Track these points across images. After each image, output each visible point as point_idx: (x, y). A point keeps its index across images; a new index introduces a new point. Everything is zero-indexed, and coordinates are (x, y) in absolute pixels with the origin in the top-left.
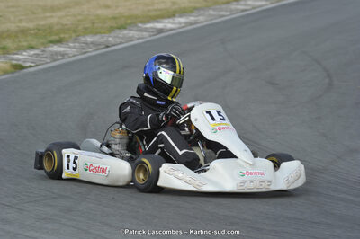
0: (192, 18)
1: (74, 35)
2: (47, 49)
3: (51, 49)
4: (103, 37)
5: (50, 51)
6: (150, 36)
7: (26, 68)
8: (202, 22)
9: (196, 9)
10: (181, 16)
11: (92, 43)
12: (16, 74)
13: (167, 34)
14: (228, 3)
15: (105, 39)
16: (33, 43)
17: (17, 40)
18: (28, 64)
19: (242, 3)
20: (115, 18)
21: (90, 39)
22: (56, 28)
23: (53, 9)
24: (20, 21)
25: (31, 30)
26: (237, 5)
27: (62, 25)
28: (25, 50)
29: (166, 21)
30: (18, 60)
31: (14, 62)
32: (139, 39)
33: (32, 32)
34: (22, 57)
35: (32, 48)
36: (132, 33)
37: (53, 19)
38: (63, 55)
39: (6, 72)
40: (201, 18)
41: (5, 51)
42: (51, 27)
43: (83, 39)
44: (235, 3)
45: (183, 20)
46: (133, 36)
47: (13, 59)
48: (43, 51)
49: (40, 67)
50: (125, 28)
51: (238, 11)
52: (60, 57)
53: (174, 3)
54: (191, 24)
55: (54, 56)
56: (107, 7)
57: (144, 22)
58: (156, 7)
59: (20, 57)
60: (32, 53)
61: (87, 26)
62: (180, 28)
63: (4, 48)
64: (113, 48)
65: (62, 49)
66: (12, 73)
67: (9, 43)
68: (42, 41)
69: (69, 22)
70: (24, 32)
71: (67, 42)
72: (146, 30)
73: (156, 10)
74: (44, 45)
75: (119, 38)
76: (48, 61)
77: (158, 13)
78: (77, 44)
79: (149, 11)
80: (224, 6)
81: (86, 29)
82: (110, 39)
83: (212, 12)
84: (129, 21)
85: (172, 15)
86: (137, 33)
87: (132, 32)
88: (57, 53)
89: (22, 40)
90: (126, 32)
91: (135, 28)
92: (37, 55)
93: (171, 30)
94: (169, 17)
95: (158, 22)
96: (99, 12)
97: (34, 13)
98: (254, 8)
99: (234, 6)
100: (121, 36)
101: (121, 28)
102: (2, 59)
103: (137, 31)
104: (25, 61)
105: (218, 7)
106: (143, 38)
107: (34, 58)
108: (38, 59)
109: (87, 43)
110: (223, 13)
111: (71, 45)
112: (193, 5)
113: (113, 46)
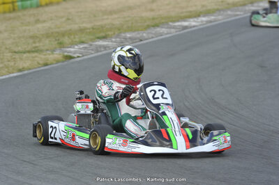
0: (213, 17)
1: (116, 33)
2: (94, 43)
3: (97, 43)
4: (139, 34)
5: (96, 45)
6: (176, 32)
7: (74, 58)
8: (220, 20)
9: (218, 10)
10: (204, 16)
11: (130, 38)
12: (66, 63)
13: (190, 30)
14: (244, 5)
15: (141, 35)
16: (84, 39)
18: (75, 56)
19: (256, 4)
21: (128, 35)
24: (83, 22)
26: (253, 6)
28: (76, 45)
29: (192, 20)
30: (70, 52)
31: (66, 54)
32: (167, 34)
34: (72, 50)
35: (83, 42)
38: (106, 47)
39: (58, 62)
40: (220, 17)
41: (61, 45)
43: (124, 35)
44: (250, 5)
45: (204, 19)
47: (66, 52)
48: (91, 45)
49: (86, 57)
50: (158, 26)
52: (102, 49)
54: (211, 22)
55: (98, 49)
57: (174, 21)
60: (82, 46)
62: (201, 25)
63: (60, 43)
65: (106, 43)
66: (63, 62)
68: (92, 37)
71: (111, 37)
72: (174, 27)
74: (92, 40)
75: (152, 34)
76: (93, 52)
78: (118, 39)
80: (240, 8)
82: (144, 35)
83: (229, 12)
84: (163, 21)
85: (198, 15)
86: (167, 30)
87: (164, 29)
88: (100, 46)
90: (158, 29)
91: (166, 26)
92: (86, 48)
93: (194, 26)
94: (195, 17)
95: (185, 21)
97: (94, 16)
99: (248, 8)
100: (154, 32)
101: (156, 26)
102: (57, 52)
103: (167, 28)
104: (75, 53)
105: (236, 8)
106: (170, 33)
107: (82, 50)
108: (86, 51)
109: (125, 39)
110: (238, 13)
111: (114, 40)
112: (216, 7)
113: (146, 40)
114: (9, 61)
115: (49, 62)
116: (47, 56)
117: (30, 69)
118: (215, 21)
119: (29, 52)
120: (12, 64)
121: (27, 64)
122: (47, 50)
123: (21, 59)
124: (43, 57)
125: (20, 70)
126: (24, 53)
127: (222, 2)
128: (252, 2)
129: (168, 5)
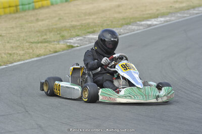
0: (168, 18)
2: (87, 36)
3: (89, 36)
4: (117, 30)
5: (88, 38)
6: (144, 28)
7: (75, 47)
8: (173, 20)
9: (170, 13)
10: (161, 17)
12: (70, 51)
13: (153, 27)
14: (188, 9)
15: (119, 30)
16: (79, 33)
17: (70, 32)
18: (76, 45)
19: (197, 9)
20: (124, 19)
22: (91, 24)
23: (90, 14)
24: (72, 21)
25: (76, 26)
26: (194, 10)
27: (95, 23)
28: (74, 38)
29: (153, 20)
30: (70, 43)
31: (68, 44)
32: (137, 30)
33: (79, 27)
34: (73, 41)
35: (78, 36)
36: (134, 27)
37: (90, 20)
39: (64, 50)
40: (173, 18)
41: (63, 38)
42: (88, 24)
44: (192, 9)
45: (162, 19)
46: (135, 29)
47: (68, 42)
48: (84, 38)
49: (83, 47)
50: (130, 24)
51: (194, 14)
52: (93, 41)
53: (157, 10)
54: (167, 21)
55: (90, 40)
56: (120, 13)
57: (140, 21)
58: (147, 12)
59: (72, 41)
60: (78, 39)
61: (108, 23)
62: (160, 24)
63: (63, 36)
64: (123, 36)
65: (95, 36)
66: (67, 50)
67: (65, 34)
68: (83, 32)
69: (99, 22)
70: (73, 27)
71: (98, 32)
72: (141, 25)
73: (147, 14)
74: (85, 34)
75: (127, 30)
76: (87, 43)
77: (149, 15)
79: (143, 14)
80: (186, 11)
82: (122, 30)
83: (179, 15)
84: (132, 20)
85: (156, 16)
89: (73, 32)
90: (130, 27)
91: (136, 24)
92: (81, 40)
93: (156, 25)
94: (155, 18)
95: (148, 21)
96: (116, 15)
97: (79, 17)
99: (192, 11)
101: (128, 24)
102: (62, 43)
103: (137, 26)
104: (74, 43)
105: (183, 12)
106: (140, 30)
107: (79, 42)
108: (82, 42)
110: (185, 15)
112: (168, 11)
113: (123, 34)
114: (28, 49)
115: (57, 50)
116: (55, 46)
117: (45, 55)
118: (170, 21)
119: (41, 42)
120: (31, 51)
121: (42, 51)
122: (54, 41)
123: (37, 48)
124: (52, 46)
125: (38, 56)
126: (38, 43)
127: (171, 7)
128: (194, 8)
129: (131, 8)
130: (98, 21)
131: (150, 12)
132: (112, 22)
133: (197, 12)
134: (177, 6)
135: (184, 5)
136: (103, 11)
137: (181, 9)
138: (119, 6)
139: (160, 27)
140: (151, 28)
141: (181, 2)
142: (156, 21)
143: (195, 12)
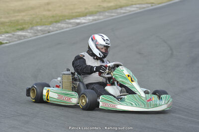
0: (96, 17)
1: (30, 26)
2: (15, 33)
3: (18, 33)
4: (46, 27)
5: (17, 35)
6: (73, 27)
7: (4, 44)
9: (98, 12)
10: (90, 16)
11: (41, 30)
14: (116, 9)
15: (48, 28)
16: (8, 30)
18: (5, 42)
19: (124, 9)
20: (53, 17)
21: (39, 28)
22: (21, 21)
23: (19, 11)
24: (1, 18)
25: (7, 23)
26: (121, 10)
27: (24, 20)
28: (3, 34)
29: (82, 18)
32: (66, 28)
33: (8, 24)
34: (2, 38)
35: (7, 32)
36: (63, 25)
37: (19, 17)
38: (25, 37)
40: (101, 17)
42: (18, 21)
43: (35, 28)
44: (120, 9)
45: (91, 18)
46: (63, 27)
48: (13, 34)
49: (12, 43)
50: (59, 22)
51: (121, 13)
52: (23, 38)
53: (86, 9)
54: (95, 20)
55: (19, 37)
56: (49, 10)
57: (69, 19)
58: (76, 11)
60: (7, 35)
61: (38, 20)
62: (88, 22)
64: (52, 33)
65: (24, 34)
68: (13, 29)
70: (3, 24)
71: (27, 29)
72: (70, 23)
73: (76, 12)
74: (14, 31)
76: (16, 40)
77: (77, 14)
78: (32, 31)
79: (72, 13)
80: (114, 11)
81: (37, 22)
82: (51, 28)
83: (107, 14)
84: (61, 18)
85: (85, 15)
86: (66, 25)
88: (21, 36)
89: (2, 28)
90: (59, 24)
91: (64, 22)
92: (10, 37)
93: (84, 23)
94: (83, 16)
95: (77, 19)
96: (45, 13)
97: (8, 14)
98: (130, 11)
99: (119, 11)
100: (57, 26)
101: (57, 22)
103: (66, 24)
104: (4, 40)
105: (111, 11)
106: (69, 28)
107: (8, 38)
108: (11, 39)
109: (38, 30)
110: (113, 14)
111: (29, 31)
112: (96, 10)
113: (52, 32)
118: (98, 20)
127: (99, 6)
128: (121, 7)
129: (60, 6)
130: (27, 18)
131: (79, 10)
132: (41, 19)
133: (124, 11)
134: (105, 5)
135: (112, 4)
136: (33, 8)
137: (109, 8)
138: (48, 4)
139: (89, 26)
140: (80, 26)
141: (109, 2)
142: (85, 20)
143: (122, 11)
